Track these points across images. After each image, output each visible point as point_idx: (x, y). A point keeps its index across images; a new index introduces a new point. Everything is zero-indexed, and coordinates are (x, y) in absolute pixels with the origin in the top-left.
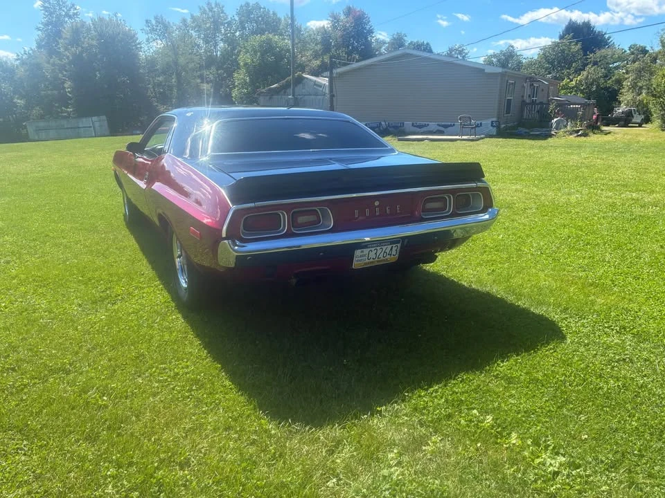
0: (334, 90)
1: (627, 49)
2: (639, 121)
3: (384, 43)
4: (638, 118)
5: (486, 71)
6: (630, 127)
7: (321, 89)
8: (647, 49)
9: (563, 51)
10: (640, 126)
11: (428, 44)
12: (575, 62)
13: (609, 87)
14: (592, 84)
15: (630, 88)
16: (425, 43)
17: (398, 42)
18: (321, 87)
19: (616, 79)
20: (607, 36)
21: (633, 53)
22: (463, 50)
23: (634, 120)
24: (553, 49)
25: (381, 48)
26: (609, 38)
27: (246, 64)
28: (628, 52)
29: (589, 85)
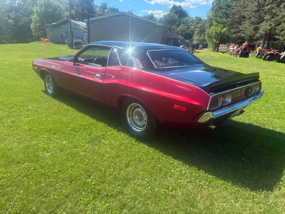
0: (90, 28)
1: (194, 18)
2: (201, 47)
3: (98, 7)
4: (201, 46)
5: (157, 24)
6: (199, 49)
7: (78, 27)
8: (201, 18)
9: (172, 17)
10: (201, 49)
11: (117, 9)
12: (177, 22)
13: (189, 33)
14: (183, 31)
15: (197, 34)
16: (116, 8)
17: (104, 7)
18: (78, 26)
19: (191, 30)
20: (187, 12)
21: (197, 20)
22: (132, 13)
23: (199, 47)
24: (168, 16)
25: (96, 8)
26: (188, 13)
27: (37, 12)
28: (195, 19)
29: (182, 32)
